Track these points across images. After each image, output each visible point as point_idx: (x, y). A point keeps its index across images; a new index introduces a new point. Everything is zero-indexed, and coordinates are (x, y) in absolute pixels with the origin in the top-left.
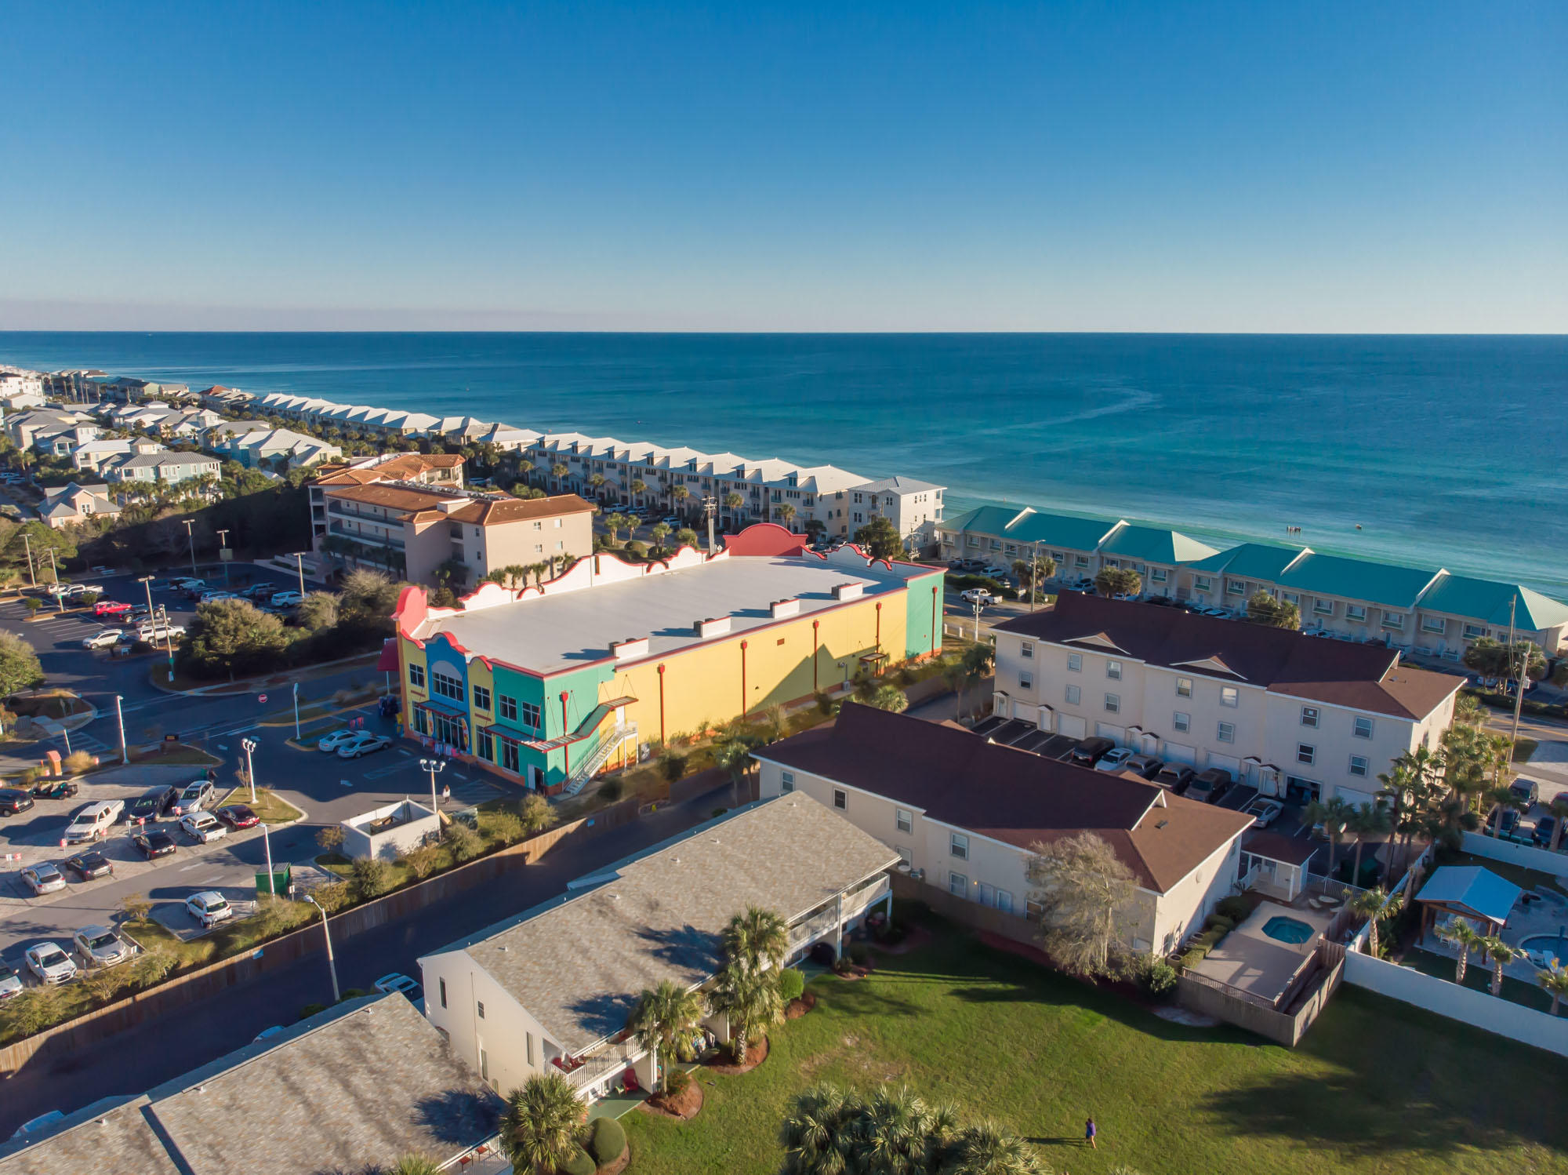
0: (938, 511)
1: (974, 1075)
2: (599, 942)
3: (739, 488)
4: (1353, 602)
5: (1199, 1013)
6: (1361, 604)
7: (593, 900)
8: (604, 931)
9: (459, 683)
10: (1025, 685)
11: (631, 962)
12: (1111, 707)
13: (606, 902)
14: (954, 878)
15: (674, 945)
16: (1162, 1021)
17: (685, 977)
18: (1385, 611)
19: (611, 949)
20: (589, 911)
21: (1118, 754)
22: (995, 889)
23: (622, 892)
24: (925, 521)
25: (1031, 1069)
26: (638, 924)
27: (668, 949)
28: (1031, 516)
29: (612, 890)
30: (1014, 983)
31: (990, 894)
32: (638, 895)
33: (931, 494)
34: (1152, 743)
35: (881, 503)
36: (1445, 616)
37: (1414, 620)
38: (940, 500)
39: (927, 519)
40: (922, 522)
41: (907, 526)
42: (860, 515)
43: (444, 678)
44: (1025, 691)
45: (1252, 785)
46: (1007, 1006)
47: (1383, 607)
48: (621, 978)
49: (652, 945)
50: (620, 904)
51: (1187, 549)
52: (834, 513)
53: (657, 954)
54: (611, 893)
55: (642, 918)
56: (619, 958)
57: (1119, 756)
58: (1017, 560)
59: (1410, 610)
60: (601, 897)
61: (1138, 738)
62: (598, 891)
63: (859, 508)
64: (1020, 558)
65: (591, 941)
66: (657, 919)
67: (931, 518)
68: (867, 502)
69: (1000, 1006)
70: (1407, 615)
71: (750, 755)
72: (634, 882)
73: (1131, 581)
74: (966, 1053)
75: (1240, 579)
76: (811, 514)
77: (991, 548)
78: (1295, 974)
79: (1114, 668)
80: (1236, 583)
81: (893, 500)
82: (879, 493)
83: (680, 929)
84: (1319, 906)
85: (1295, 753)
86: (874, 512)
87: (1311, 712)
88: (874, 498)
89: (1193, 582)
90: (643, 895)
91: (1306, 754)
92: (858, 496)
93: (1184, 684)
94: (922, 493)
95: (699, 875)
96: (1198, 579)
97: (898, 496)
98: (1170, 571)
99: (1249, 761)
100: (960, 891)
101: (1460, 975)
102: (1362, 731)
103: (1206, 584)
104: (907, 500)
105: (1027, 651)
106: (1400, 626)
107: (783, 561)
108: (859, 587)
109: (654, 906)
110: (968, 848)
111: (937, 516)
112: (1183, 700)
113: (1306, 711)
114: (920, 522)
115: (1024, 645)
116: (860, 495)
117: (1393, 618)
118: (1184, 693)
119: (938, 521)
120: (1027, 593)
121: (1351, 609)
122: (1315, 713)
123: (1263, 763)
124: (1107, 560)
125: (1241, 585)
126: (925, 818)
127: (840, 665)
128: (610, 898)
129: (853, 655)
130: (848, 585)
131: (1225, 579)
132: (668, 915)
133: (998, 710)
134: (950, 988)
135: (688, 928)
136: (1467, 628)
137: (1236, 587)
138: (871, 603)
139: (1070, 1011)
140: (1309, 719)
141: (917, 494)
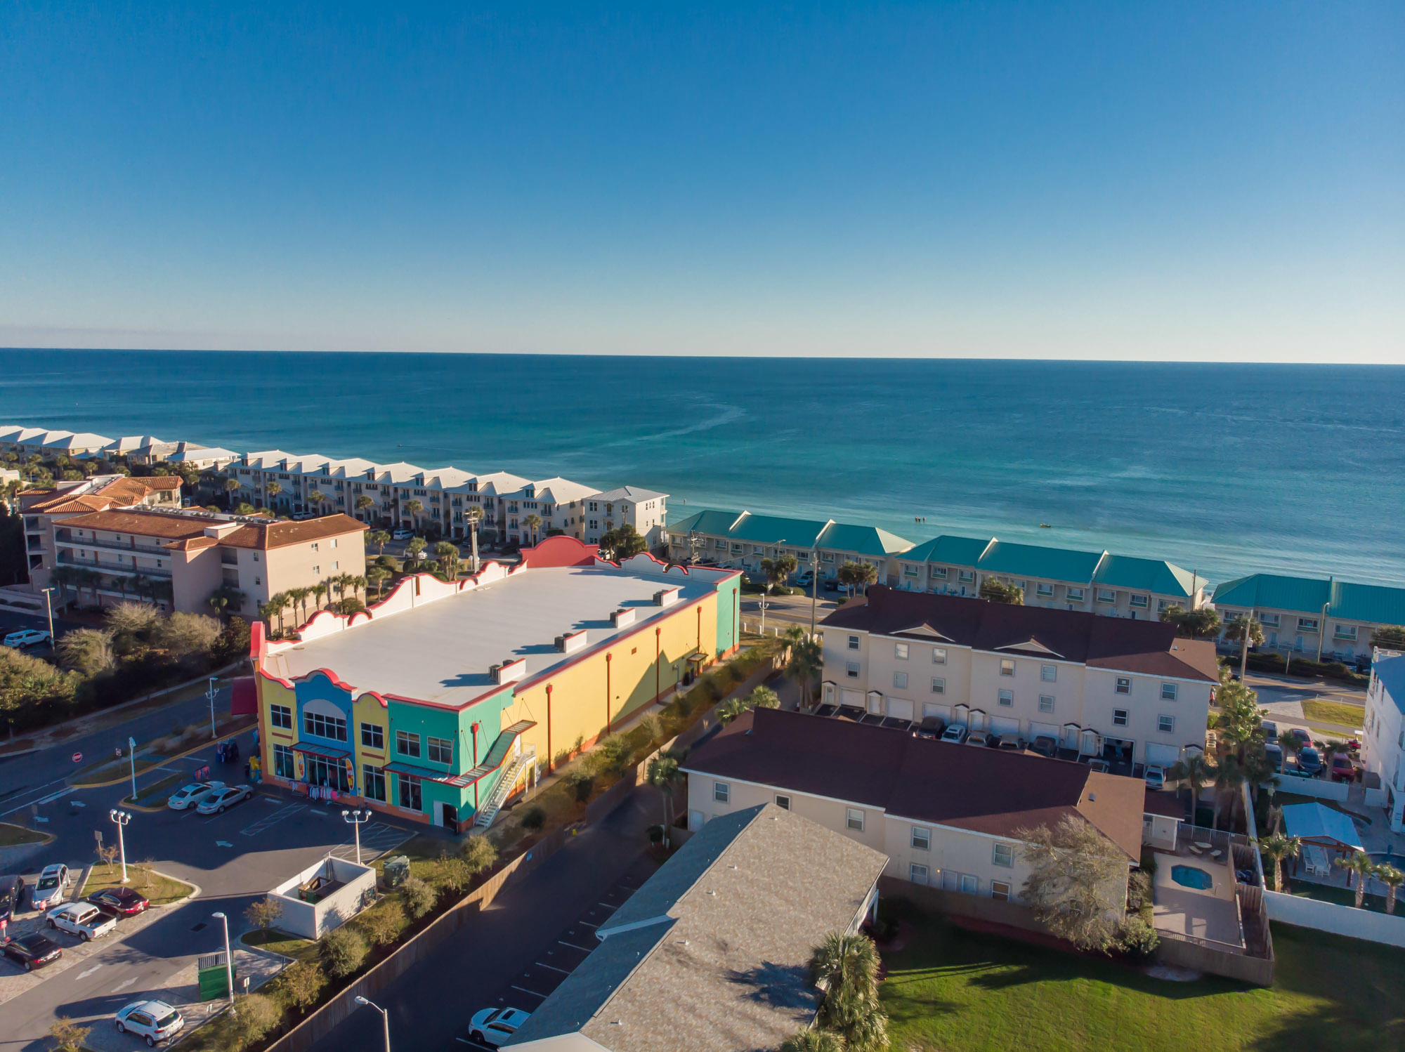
0: (663, 516)
2: (699, 996)
3: (471, 500)
4: (1041, 581)
5: (1181, 968)
6: (1050, 583)
7: (666, 950)
8: (696, 982)
9: (340, 722)
10: (852, 674)
11: (739, 1013)
12: (937, 689)
13: (678, 950)
14: (914, 869)
15: (766, 986)
16: (1154, 980)
17: (796, 1019)
19: (713, 1001)
20: (669, 963)
21: (956, 731)
22: (960, 875)
23: (687, 936)
24: (654, 526)
26: (721, 968)
27: (763, 991)
28: (747, 518)
29: (677, 936)
31: (954, 881)
32: (704, 938)
33: (658, 501)
34: (978, 718)
35: (616, 510)
36: (1115, 589)
37: (1091, 593)
38: (664, 506)
39: (656, 524)
40: (652, 527)
41: (642, 530)
42: (596, 522)
43: (319, 717)
44: (853, 680)
45: (1072, 747)
48: (741, 1032)
49: (748, 989)
50: (692, 949)
51: (893, 543)
52: (569, 522)
53: (756, 998)
54: (678, 940)
55: (720, 961)
56: (729, 1011)
57: (957, 732)
58: (765, 559)
59: (1089, 585)
60: (671, 945)
61: (963, 713)
62: (665, 939)
63: (594, 515)
64: (767, 556)
65: (692, 997)
66: (735, 960)
67: (658, 523)
68: (602, 510)
70: (1086, 589)
71: (680, 769)
72: (691, 924)
73: (869, 573)
75: (946, 567)
76: (549, 523)
77: (717, 547)
78: (1240, 919)
79: (939, 653)
80: (939, 570)
81: (628, 507)
82: (615, 502)
83: (760, 966)
84: (1200, 852)
85: (1110, 717)
86: (609, 519)
87: (1124, 682)
88: (609, 507)
89: (902, 570)
90: (707, 936)
91: (1120, 717)
92: (593, 505)
93: (1007, 664)
94: (651, 501)
95: (740, 906)
96: (907, 567)
97: (634, 504)
98: (881, 561)
99: (1069, 727)
100: (921, 879)
101: (1359, 901)
102: (1168, 694)
103: (914, 572)
104: (640, 507)
105: (854, 643)
106: (1081, 599)
107: (580, 570)
108: (676, 592)
109: (723, 947)
110: (930, 839)
111: (662, 521)
112: (1007, 678)
113: (1120, 681)
114: (650, 527)
115: (851, 639)
116: (596, 504)
117: (1076, 592)
118: (1008, 672)
119: (663, 525)
120: (774, 587)
121: (1040, 586)
122: (1127, 682)
123: (1083, 728)
124: (824, 554)
125: (944, 571)
126: (886, 815)
127: (674, 668)
128: (680, 945)
129: (683, 658)
130: (667, 592)
131: (930, 567)
132: (743, 955)
133: (826, 699)
134: (965, 977)
135: (766, 964)
136: (1133, 597)
137: (939, 573)
138: (694, 607)
139: (1081, 985)
140: (1123, 688)
141: (648, 502)
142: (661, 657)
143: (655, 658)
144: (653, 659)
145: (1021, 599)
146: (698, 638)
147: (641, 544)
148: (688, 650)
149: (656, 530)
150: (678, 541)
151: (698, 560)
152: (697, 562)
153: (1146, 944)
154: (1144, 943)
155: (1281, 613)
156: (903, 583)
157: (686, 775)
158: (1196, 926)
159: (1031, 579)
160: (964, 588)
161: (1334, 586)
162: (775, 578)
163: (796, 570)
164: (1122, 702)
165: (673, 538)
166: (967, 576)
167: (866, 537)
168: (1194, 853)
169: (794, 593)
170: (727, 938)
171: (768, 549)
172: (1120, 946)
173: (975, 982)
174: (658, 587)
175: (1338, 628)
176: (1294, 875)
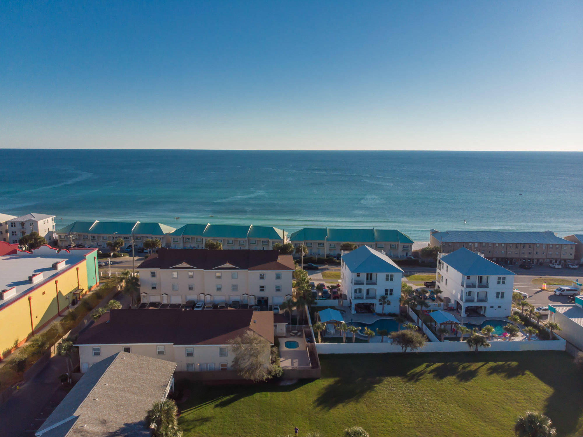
0: (53, 226)
1: (247, 431)
4: (228, 239)
5: (291, 379)
6: (231, 239)
7: (75, 432)
10: (154, 288)
12: (191, 289)
13: (81, 430)
14: (188, 366)
15: (126, 434)
18: (239, 240)
21: (200, 305)
22: (207, 364)
23: (85, 422)
24: (49, 231)
25: (262, 419)
26: (104, 433)
28: (98, 223)
29: (80, 424)
30: (232, 394)
31: (205, 367)
32: (93, 421)
33: (50, 219)
34: (209, 298)
35: (27, 226)
36: (256, 239)
37: (247, 242)
38: (54, 221)
39: (50, 230)
40: (48, 232)
41: (42, 233)
42: (15, 232)
44: (154, 290)
45: (245, 303)
46: (236, 403)
47: (238, 239)
50: (88, 428)
51: (167, 229)
54: (80, 425)
55: (103, 429)
58: (108, 242)
59: (246, 239)
60: (77, 429)
61: (202, 297)
62: (74, 427)
63: (14, 229)
64: (109, 240)
66: (110, 427)
67: (51, 229)
68: (18, 227)
69: (234, 404)
70: (246, 241)
71: (74, 345)
72: (87, 416)
73: (158, 243)
74: (238, 425)
75: (190, 237)
77: (83, 238)
78: (309, 356)
79: (191, 274)
80: (187, 239)
81: (34, 224)
82: (26, 221)
83: (123, 426)
84: (294, 335)
85: (259, 289)
86: (23, 230)
87: (262, 275)
88: (23, 224)
89: (172, 240)
90: (95, 419)
91: (262, 288)
92: (13, 224)
93: (218, 274)
94: (46, 219)
95: (111, 401)
96: (174, 239)
97: (37, 222)
98: (162, 237)
99: (244, 296)
100: (191, 369)
101: (344, 340)
102: (278, 277)
103: (177, 240)
104: (40, 223)
105: (153, 275)
106: (244, 244)
107: (8, 257)
108: (64, 262)
109: (104, 422)
110: (194, 353)
111: (53, 229)
112: (219, 280)
113: (261, 275)
114: (47, 232)
115: (152, 273)
116: (14, 223)
117: (242, 242)
118: (219, 277)
119: (54, 230)
120: (114, 254)
121: (228, 241)
122: (264, 274)
123: (249, 295)
124: (136, 237)
125: (189, 239)
126: (174, 346)
127: (67, 298)
128: (82, 428)
129: (71, 292)
130: (59, 262)
131: (183, 238)
132: (113, 423)
133: (143, 300)
134: (213, 405)
135: (126, 424)
136: (263, 242)
137: (187, 240)
138: (75, 268)
139: (257, 396)
140: (262, 277)
141: (45, 220)
142: (59, 294)
143: (56, 295)
144: (55, 295)
145: (222, 247)
146: (78, 282)
147: (42, 241)
148: (73, 289)
149: (50, 233)
150: (63, 237)
151: (75, 245)
152: (74, 247)
153: (279, 373)
154: (278, 374)
155: (312, 242)
156: (173, 246)
157: (78, 347)
158: (295, 362)
159: (225, 238)
160: (198, 245)
161: (328, 230)
162: (114, 250)
163: (123, 245)
164: (262, 283)
165: (60, 236)
166: (199, 240)
167: (155, 228)
168: (292, 335)
169: (124, 256)
170: (106, 418)
171: (109, 237)
172: (270, 377)
173: (216, 406)
174: (55, 260)
175: (330, 245)
176: (324, 336)
